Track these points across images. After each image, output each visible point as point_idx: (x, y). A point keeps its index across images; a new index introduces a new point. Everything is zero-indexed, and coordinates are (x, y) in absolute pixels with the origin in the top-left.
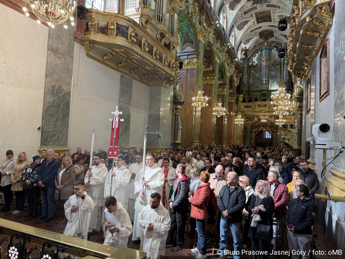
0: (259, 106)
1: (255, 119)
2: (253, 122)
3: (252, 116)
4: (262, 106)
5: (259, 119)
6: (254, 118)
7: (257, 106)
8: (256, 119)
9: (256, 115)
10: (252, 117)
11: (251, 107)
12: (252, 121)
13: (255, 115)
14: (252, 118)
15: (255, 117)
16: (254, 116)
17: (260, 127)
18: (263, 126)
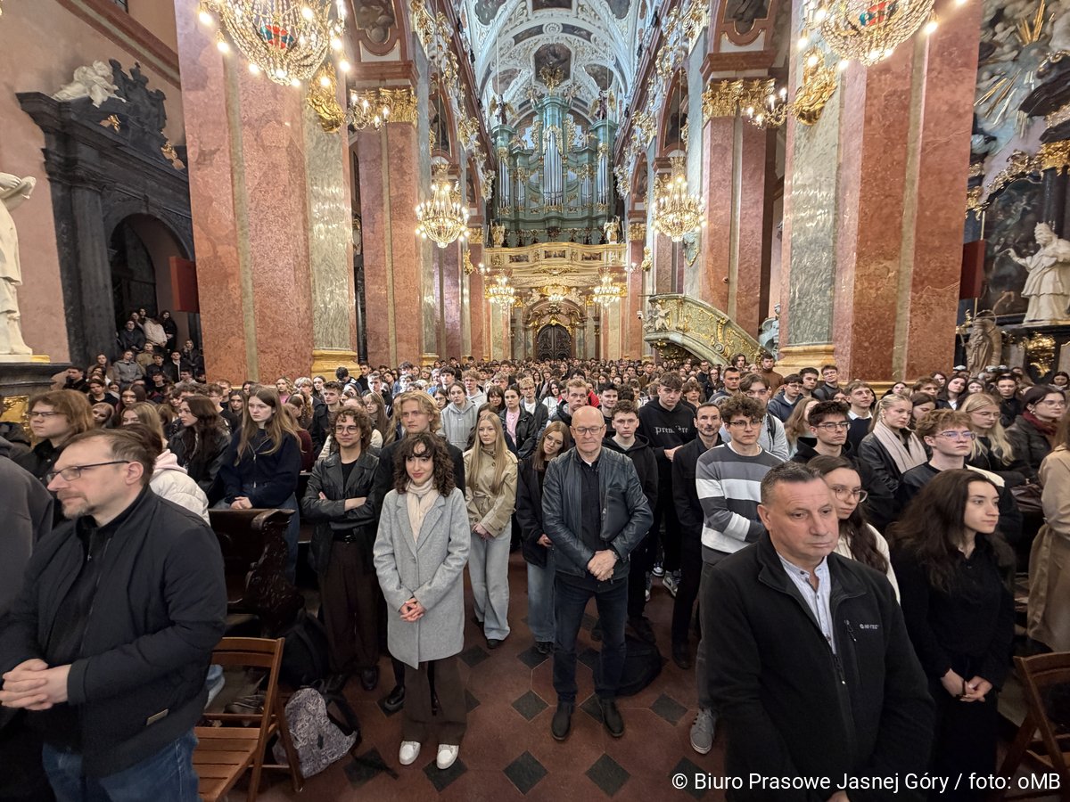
0: (548, 256)
1: (534, 295)
2: (530, 304)
3: (526, 288)
4: (555, 256)
5: (542, 296)
6: (530, 293)
7: (543, 255)
8: (536, 297)
9: (535, 285)
10: (526, 290)
11: (527, 261)
12: (527, 300)
13: (532, 285)
14: (525, 295)
15: (534, 290)
16: (531, 289)
17: (545, 316)
18: (550, 313)
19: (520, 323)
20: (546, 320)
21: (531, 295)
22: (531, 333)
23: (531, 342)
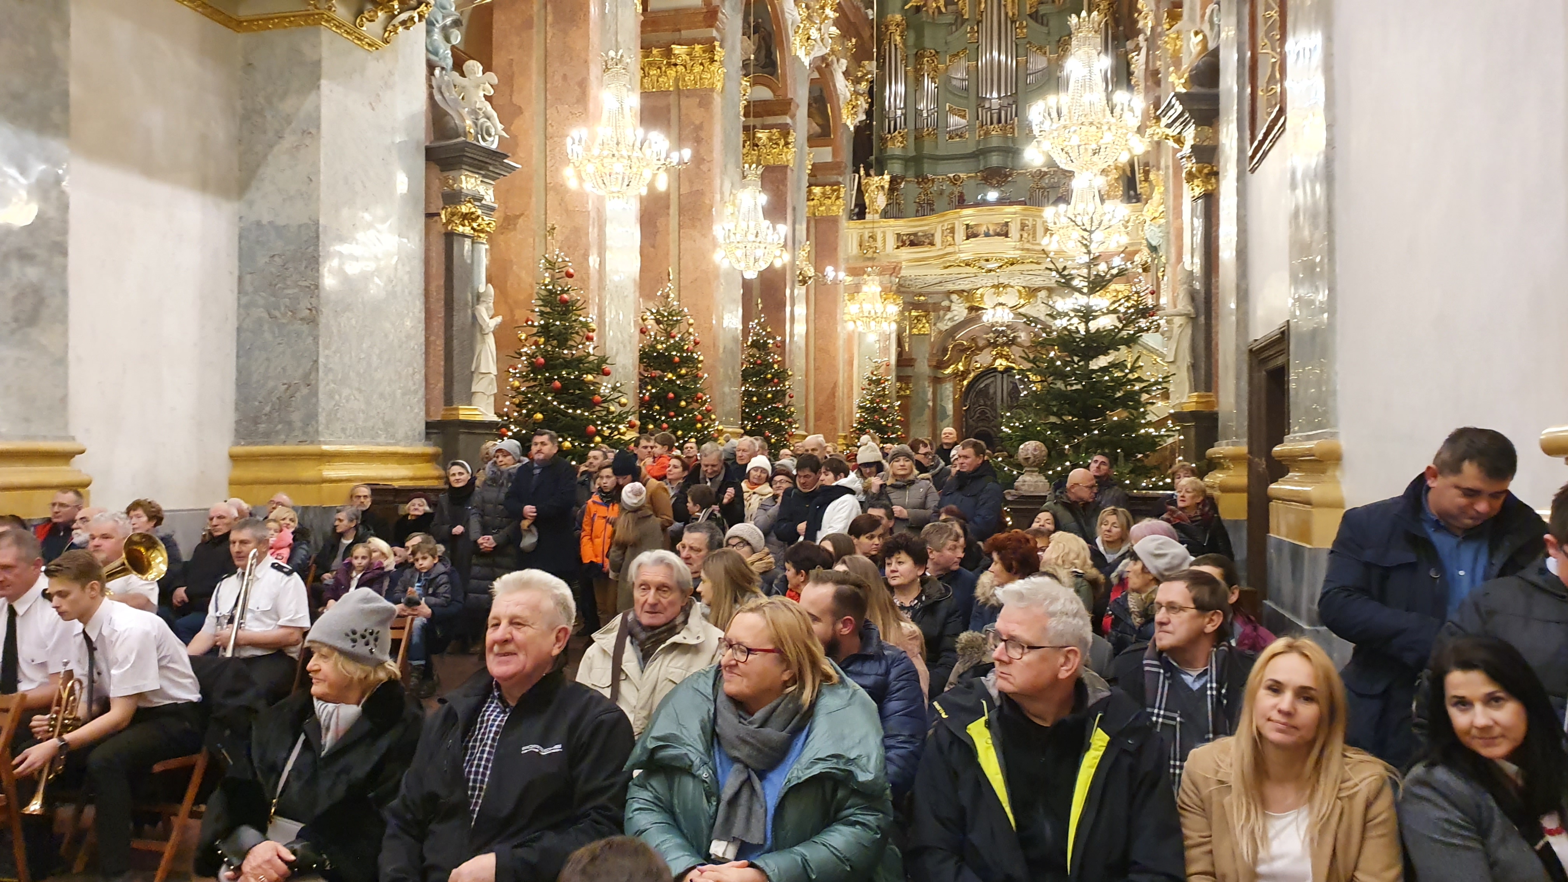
1: (954, 307)
2: (944, 326)
3: (937, 293)
5: (972, 309)
6: (946, 303)
7: (960, 233)
8: (959, 311)
9: (956, 288)
10: (935, 298)
11: (932, 244)
12: (939, 319)
13: (951, 287)
14: (936, 307)
15: (954, 297)
16: (950, 293)
17: (981, 349)
18: (995, 345)
19: (923, 367)
20: (983, 360)
21: (949, 309)
22: (948, 388)
23: (950, 407)
